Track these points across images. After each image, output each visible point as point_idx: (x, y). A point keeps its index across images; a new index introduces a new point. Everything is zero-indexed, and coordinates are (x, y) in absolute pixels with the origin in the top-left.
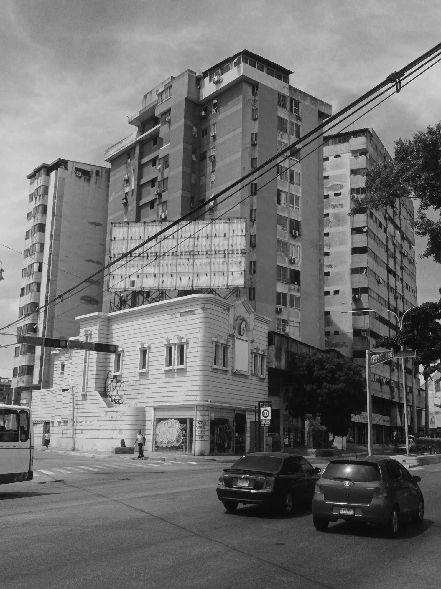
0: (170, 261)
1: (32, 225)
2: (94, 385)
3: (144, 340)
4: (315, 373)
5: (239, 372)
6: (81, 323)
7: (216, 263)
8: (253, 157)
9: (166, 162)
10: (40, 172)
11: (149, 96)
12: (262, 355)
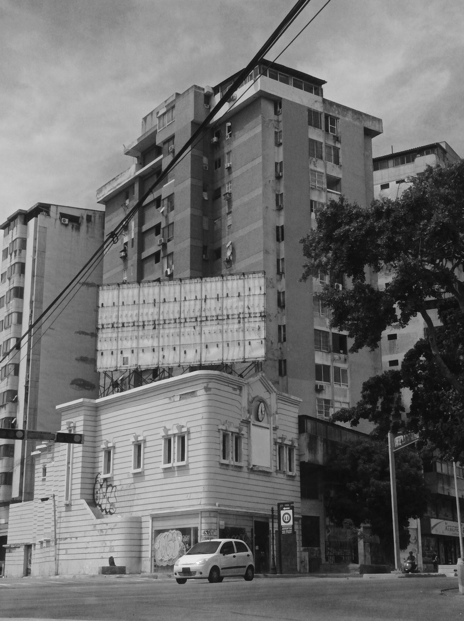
0: (172, 331)
1: (7, 289)
2: (79, 491)
3: (138, 432)
4: (360, 467)
5: (258, 468)
6: (63, 414)
7: (229, 331)
8: (277, 193)
9: (171, 202)
10: (16, 221)
11: (149, 118)
12: (291, 446)
